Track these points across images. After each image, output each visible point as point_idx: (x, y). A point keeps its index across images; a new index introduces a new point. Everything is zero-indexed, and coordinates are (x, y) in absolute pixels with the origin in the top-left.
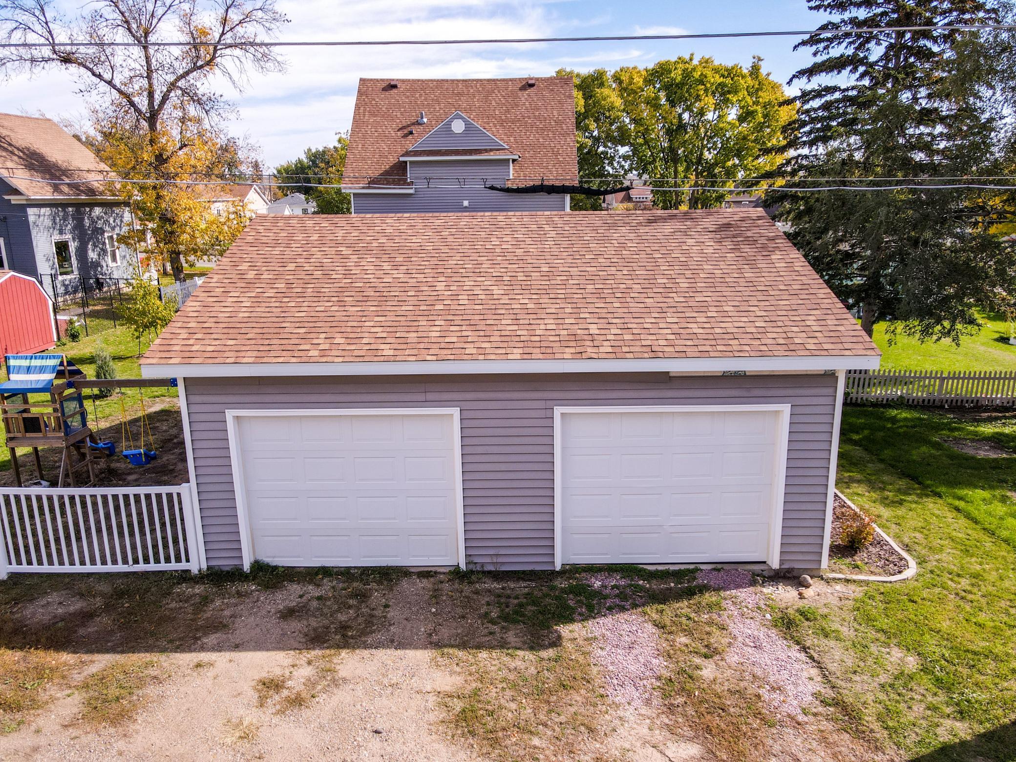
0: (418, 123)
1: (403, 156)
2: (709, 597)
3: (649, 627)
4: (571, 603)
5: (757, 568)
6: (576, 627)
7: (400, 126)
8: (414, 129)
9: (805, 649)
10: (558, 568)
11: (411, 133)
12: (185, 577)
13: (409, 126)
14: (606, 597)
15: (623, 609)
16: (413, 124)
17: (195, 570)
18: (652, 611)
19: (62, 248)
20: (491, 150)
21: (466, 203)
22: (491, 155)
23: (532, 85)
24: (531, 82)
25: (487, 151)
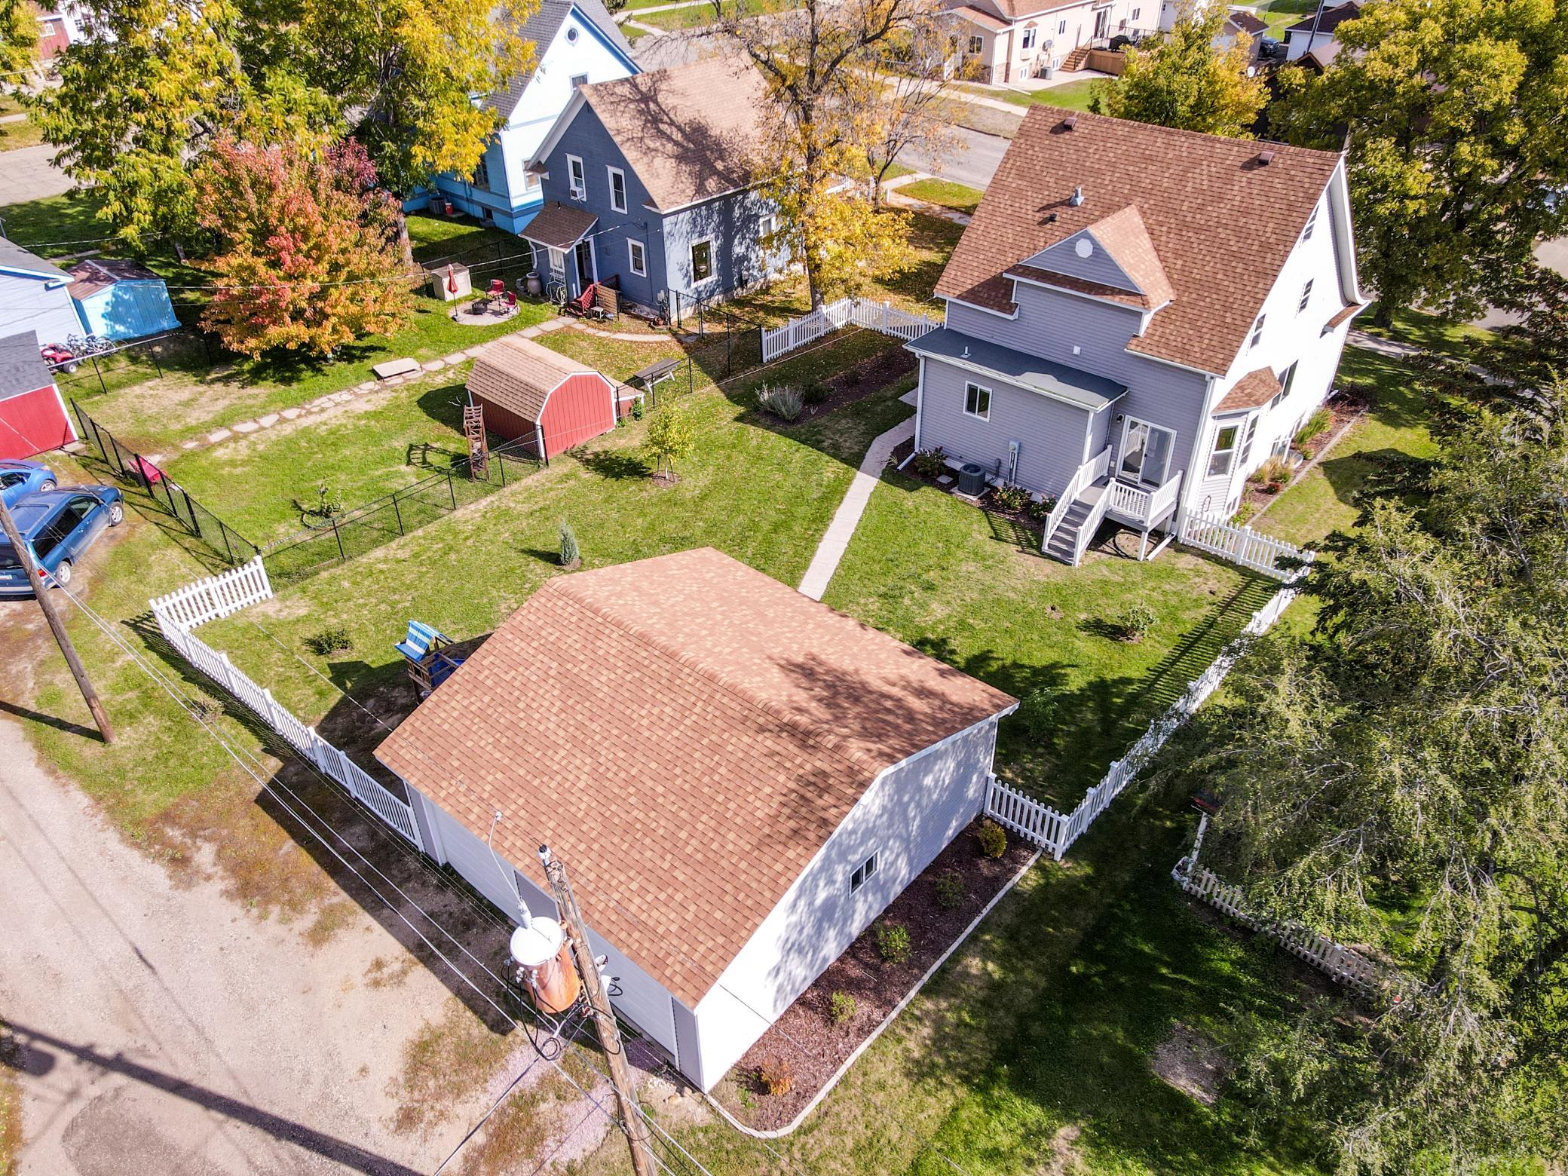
0: (1069, 203)
1: (1006, 271)
5: (671, 1060)
6: (528, 1028)
7: (1045, 202)
8: (1061, 213)
11: (1052, 219)
12: (416, 850)
13: (1055, 205)
16: (1062, 203)
19: (700, 254)
20: (1120, 292)
21: (1077, 350)
22: (1115, 301)
23: (1264, 163)
24: (1267, 154)
25: (1114, 292)
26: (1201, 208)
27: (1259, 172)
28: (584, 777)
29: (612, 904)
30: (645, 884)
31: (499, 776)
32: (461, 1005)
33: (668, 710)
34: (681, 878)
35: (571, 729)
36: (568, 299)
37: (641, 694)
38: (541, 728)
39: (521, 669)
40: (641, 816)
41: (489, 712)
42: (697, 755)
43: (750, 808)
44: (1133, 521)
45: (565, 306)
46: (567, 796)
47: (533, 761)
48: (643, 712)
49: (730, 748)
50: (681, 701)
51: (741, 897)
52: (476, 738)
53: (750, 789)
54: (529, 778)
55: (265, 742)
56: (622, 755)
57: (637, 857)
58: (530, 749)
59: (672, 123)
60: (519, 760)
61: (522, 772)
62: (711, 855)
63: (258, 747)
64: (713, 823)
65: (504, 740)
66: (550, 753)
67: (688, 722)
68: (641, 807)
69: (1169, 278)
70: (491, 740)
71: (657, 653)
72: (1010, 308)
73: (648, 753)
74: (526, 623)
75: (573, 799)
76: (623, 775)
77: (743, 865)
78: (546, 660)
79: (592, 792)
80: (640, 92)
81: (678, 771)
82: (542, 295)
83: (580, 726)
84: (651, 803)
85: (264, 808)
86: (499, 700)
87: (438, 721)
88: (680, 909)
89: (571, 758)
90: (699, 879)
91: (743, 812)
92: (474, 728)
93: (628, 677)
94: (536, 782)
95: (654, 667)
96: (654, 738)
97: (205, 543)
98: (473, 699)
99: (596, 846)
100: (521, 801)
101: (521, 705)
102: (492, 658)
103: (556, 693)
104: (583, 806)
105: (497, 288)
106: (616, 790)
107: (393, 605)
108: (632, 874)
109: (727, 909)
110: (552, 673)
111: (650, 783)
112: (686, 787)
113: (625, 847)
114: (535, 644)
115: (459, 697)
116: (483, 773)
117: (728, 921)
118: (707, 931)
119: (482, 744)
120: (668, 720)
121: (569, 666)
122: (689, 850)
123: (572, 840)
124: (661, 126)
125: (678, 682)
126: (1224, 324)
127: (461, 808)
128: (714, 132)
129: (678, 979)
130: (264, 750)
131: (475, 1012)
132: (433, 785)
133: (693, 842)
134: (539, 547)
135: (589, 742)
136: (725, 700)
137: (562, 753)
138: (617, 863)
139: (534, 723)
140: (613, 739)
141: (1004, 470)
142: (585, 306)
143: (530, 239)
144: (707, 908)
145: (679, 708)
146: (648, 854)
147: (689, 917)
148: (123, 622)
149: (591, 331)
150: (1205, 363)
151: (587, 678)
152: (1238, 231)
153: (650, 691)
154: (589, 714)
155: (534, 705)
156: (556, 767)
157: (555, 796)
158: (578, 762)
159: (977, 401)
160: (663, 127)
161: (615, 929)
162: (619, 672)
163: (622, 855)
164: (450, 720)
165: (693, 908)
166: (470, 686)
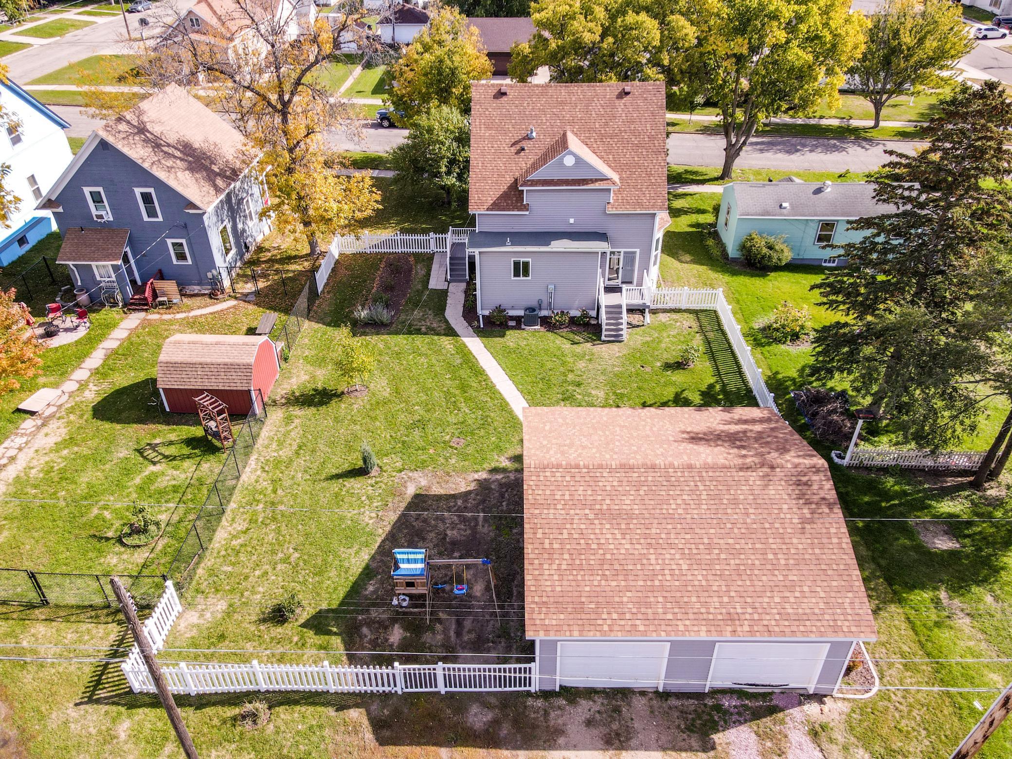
0: (528, 138)
1: (519, 186)
2: (780, 715)
3: (753, 735)
4: (716, 718)
5: (802, 692)
6: (720, 735)
7: (513, 141)
8: (525, 144)
9: (822, 750)
10: (707, 691)
11: (523, 149)
12: (529, 694)
13: (520, 141)
14: (732, 714)
15: (741, 723)
16: (524, 139)
17: (533, 691)
18: (754, 724)
19: (224, 236)
20: (596, 180)
21: (572, 221)
22: (597, 186)
23: (627, 93)
24: (627, 89)
25: (593, 181)
26: (606, 124)
27: (627, 99)
28: (681, 562)
29: (777, 617)
30: (781, 594)
31: (629, 594)
32: (673, 753)
33: (685, 497)
34: (795, 578)
35: (642, 541)
36: (124, 299)
37: (659, 497)
38: (623, 551)
39: (568, 526)
40: (737, 562)
41: (578, 562)
42: (729, 511)
43: (788, 521)
44: (639, 305)
45: (124, 307)
46: (684, 578)
47: (640, 573)
48: (674, 506)
49: (742, 497)
50: (687, 488)
51: (835, 567)
52: (588, 583)
53: (776, 511)
54: (649, 583)
55: (333, 705)
56: (688, 536)
57: (761, 584)
58: (630, 567)
59: (169, 145)
60: (631, 578)
61: (641, 583)
62: (796, 557)
63: (331, 712)
64: (778, 540)
65: (607, 573)
66: (645, 561)
67: (703, 497)
68: (731, 556)
69: (610, 166)
70: (599, 578)
71: (643, 470)
72: (526, 208)
73: (702, 526)
74: (538, 497)
75: (690, 578)
76: (701, 546)
77: (817, 551)
78: (578, 512)
79: (695, 567)
80: (135, 126)
81: (729, 526)
82: (96, 304)
83: (646, 536)
84: (734, 551)
85: (395, 744)
86: (576, 552)
87: (549, 589)
88: (813, 594)
89: (662, 557)
90: (805, 572)
91: (786, 525)
92: (579, 578)
93: (642, 492)
94: (657, 583)
95: (650, 479)
96: (696, 516)
97: (57, 606)
98: (557, 562)
99: (733, 594)
100: (660, 599)
101: (594, 546)
102: (540, 531)
103: (608, 526)
104: (700, 578)
105: (54, 310)
106: (708, 557)
107: (286, 560)
108: (769, 594)
109: (836, 578)
110: (591, 516)
111: (722, 541)
112: (743, 531)
113: (748, 583)
114: (559, 507)
115: (546, 566)
116: (617, 599)
117: (843, 583)
118: (839, 595)
119: (596, 583)
120: (691, 502)
121: (598, 507)
122: (783, 562)
123: (716, 599)
124: (164, 148)
125: (673, 479)
126: (652, 184)
127: (628, 628)
128: (196, 145)
129: (853, 629)
130: (337, 710)
131: (686, 750)
132: (592, 628)
133: (779, 556)
134: (334, 471)
135: (661, 541)
136: (711, 474)
137: (653, 557)
138: (754, 594)
139: (615, 551)
140: (673, 531)
141: (545, 304)
142: (150, 300)
143: (70, 263)
144: (825, 584)
145: (690, 493)
146: (764, 578)
147: (822, 595)
148: (76, 705)
149: (166, 317)
150: (653, 207)
151: (617, 507)
152: (633, 132)
153: (663, 493)
154: (642, 526)
155: (602, 541)
156: (658, 567)
157: (677, 583)
158: (668, 556)
159: (520, 269)
160: (166, 149)
161: (794, 629)
162: (632, 493)
163: (751, 589)
164: (557, 583)
165: (818, 589)
166: (546, 556)
